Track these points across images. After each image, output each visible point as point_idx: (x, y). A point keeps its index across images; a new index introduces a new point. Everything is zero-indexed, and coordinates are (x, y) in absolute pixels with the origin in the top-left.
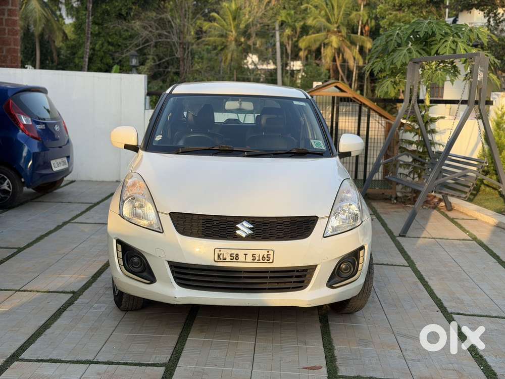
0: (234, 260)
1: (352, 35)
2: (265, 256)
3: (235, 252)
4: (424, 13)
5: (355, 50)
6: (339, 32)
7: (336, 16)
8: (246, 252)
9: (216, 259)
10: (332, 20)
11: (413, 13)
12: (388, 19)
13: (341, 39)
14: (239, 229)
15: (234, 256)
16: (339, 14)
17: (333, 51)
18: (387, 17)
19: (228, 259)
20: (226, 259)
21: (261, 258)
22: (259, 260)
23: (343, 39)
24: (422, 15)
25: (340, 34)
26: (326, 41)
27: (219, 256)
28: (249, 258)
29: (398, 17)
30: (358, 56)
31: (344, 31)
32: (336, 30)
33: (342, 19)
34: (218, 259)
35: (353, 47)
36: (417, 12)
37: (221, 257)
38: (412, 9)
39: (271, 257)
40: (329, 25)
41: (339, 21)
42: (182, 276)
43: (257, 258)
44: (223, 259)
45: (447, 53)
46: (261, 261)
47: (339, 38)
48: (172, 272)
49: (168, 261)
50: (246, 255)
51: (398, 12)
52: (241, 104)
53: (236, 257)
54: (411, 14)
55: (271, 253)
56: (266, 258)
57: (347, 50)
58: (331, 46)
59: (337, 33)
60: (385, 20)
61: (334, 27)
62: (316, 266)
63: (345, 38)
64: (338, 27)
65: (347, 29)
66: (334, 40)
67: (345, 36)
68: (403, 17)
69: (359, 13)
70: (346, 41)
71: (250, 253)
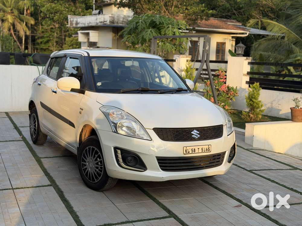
0: (193, 152)
1: (21, 15)
2: (208, 149)
3: (193, 148)
4: (67, 5)
5: (23, 25)
6: (12, 13)
7: (9, 3)
8: (198, 147)
9: (185, 153)
10: (7, 5)
11: (61, 5)
12: (46, 7)
13: (14, 17)
14: (193, 134)
15: (193, 150)
16: (12, 2)
17: (10, 25)
18: (45, 6)
19: (191, 152)
20: (189, 152)
21: (205, 150)
22: (205, 151)
23: (15, 17)
24: (66, 7)
25: (13, 14)
26: (4, 18)
27: (186, 151)
28: (200, 151)
29: (52, 7)
30: (26, 29)
31: (16, 13)
32: (10, 11)
33: (14, 5)
34: (186, 153)
35: (22, 23)
36: (63, 4)
37: (187, 151)
38: (60, 2)
39: (210, 148)
40: (5, 8)
41: (12, 6)
42: (164, 165)
43: (204, 150)
44: (188, 152)
45: (170, 34)
46: (206, 151)
47: (12, 17)
48: (159, 163)
49: (156, 157)
50: (198, 149)
51: (52, 4)
52: (133, 63)
53: (194, 150)
54: (60, 6)
55: (210, 146)
56: (208, 150)
57: (18, 24)
58: (8, 21)
59: (11, 14)
60: (44, 8)
61: (9, 10)
62: (226, 152)
63: (16, 17)
64: (12, 10)
65: (18, 11)
66: (10, 18)
67: (17, 16)
68: (55, 6)
69: (24, 2)
70: (17, 18)
71: (200, 147)
